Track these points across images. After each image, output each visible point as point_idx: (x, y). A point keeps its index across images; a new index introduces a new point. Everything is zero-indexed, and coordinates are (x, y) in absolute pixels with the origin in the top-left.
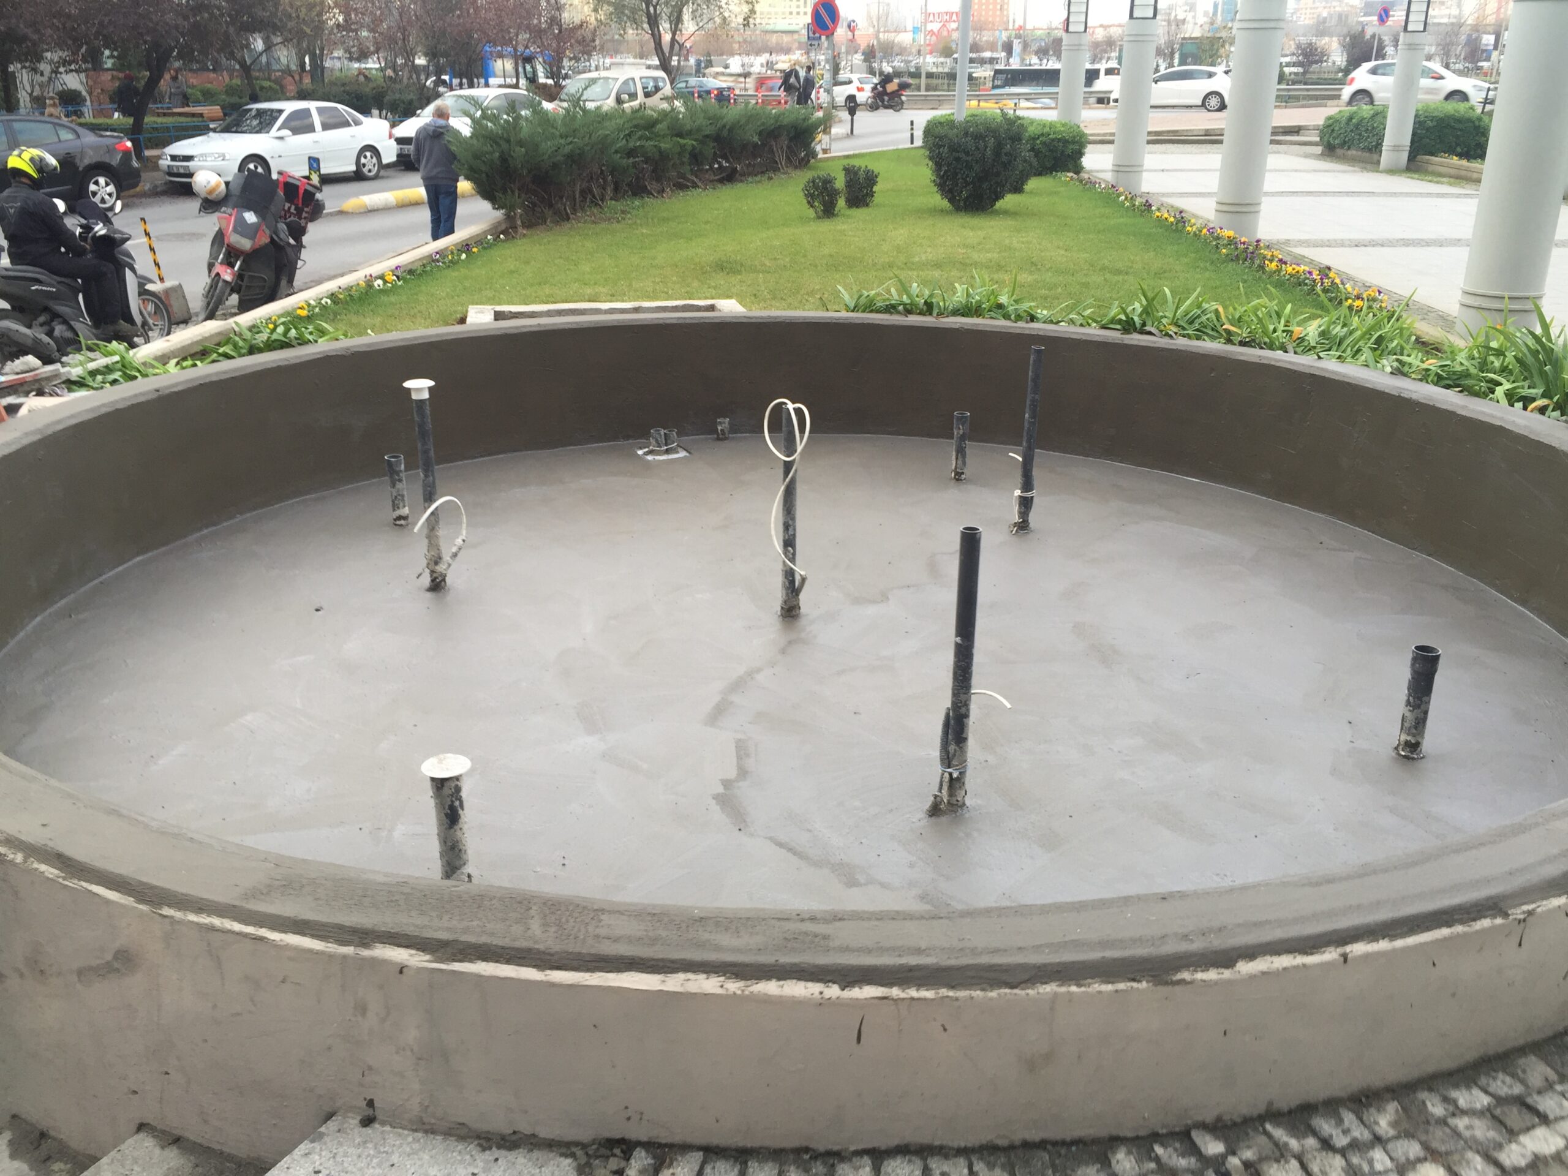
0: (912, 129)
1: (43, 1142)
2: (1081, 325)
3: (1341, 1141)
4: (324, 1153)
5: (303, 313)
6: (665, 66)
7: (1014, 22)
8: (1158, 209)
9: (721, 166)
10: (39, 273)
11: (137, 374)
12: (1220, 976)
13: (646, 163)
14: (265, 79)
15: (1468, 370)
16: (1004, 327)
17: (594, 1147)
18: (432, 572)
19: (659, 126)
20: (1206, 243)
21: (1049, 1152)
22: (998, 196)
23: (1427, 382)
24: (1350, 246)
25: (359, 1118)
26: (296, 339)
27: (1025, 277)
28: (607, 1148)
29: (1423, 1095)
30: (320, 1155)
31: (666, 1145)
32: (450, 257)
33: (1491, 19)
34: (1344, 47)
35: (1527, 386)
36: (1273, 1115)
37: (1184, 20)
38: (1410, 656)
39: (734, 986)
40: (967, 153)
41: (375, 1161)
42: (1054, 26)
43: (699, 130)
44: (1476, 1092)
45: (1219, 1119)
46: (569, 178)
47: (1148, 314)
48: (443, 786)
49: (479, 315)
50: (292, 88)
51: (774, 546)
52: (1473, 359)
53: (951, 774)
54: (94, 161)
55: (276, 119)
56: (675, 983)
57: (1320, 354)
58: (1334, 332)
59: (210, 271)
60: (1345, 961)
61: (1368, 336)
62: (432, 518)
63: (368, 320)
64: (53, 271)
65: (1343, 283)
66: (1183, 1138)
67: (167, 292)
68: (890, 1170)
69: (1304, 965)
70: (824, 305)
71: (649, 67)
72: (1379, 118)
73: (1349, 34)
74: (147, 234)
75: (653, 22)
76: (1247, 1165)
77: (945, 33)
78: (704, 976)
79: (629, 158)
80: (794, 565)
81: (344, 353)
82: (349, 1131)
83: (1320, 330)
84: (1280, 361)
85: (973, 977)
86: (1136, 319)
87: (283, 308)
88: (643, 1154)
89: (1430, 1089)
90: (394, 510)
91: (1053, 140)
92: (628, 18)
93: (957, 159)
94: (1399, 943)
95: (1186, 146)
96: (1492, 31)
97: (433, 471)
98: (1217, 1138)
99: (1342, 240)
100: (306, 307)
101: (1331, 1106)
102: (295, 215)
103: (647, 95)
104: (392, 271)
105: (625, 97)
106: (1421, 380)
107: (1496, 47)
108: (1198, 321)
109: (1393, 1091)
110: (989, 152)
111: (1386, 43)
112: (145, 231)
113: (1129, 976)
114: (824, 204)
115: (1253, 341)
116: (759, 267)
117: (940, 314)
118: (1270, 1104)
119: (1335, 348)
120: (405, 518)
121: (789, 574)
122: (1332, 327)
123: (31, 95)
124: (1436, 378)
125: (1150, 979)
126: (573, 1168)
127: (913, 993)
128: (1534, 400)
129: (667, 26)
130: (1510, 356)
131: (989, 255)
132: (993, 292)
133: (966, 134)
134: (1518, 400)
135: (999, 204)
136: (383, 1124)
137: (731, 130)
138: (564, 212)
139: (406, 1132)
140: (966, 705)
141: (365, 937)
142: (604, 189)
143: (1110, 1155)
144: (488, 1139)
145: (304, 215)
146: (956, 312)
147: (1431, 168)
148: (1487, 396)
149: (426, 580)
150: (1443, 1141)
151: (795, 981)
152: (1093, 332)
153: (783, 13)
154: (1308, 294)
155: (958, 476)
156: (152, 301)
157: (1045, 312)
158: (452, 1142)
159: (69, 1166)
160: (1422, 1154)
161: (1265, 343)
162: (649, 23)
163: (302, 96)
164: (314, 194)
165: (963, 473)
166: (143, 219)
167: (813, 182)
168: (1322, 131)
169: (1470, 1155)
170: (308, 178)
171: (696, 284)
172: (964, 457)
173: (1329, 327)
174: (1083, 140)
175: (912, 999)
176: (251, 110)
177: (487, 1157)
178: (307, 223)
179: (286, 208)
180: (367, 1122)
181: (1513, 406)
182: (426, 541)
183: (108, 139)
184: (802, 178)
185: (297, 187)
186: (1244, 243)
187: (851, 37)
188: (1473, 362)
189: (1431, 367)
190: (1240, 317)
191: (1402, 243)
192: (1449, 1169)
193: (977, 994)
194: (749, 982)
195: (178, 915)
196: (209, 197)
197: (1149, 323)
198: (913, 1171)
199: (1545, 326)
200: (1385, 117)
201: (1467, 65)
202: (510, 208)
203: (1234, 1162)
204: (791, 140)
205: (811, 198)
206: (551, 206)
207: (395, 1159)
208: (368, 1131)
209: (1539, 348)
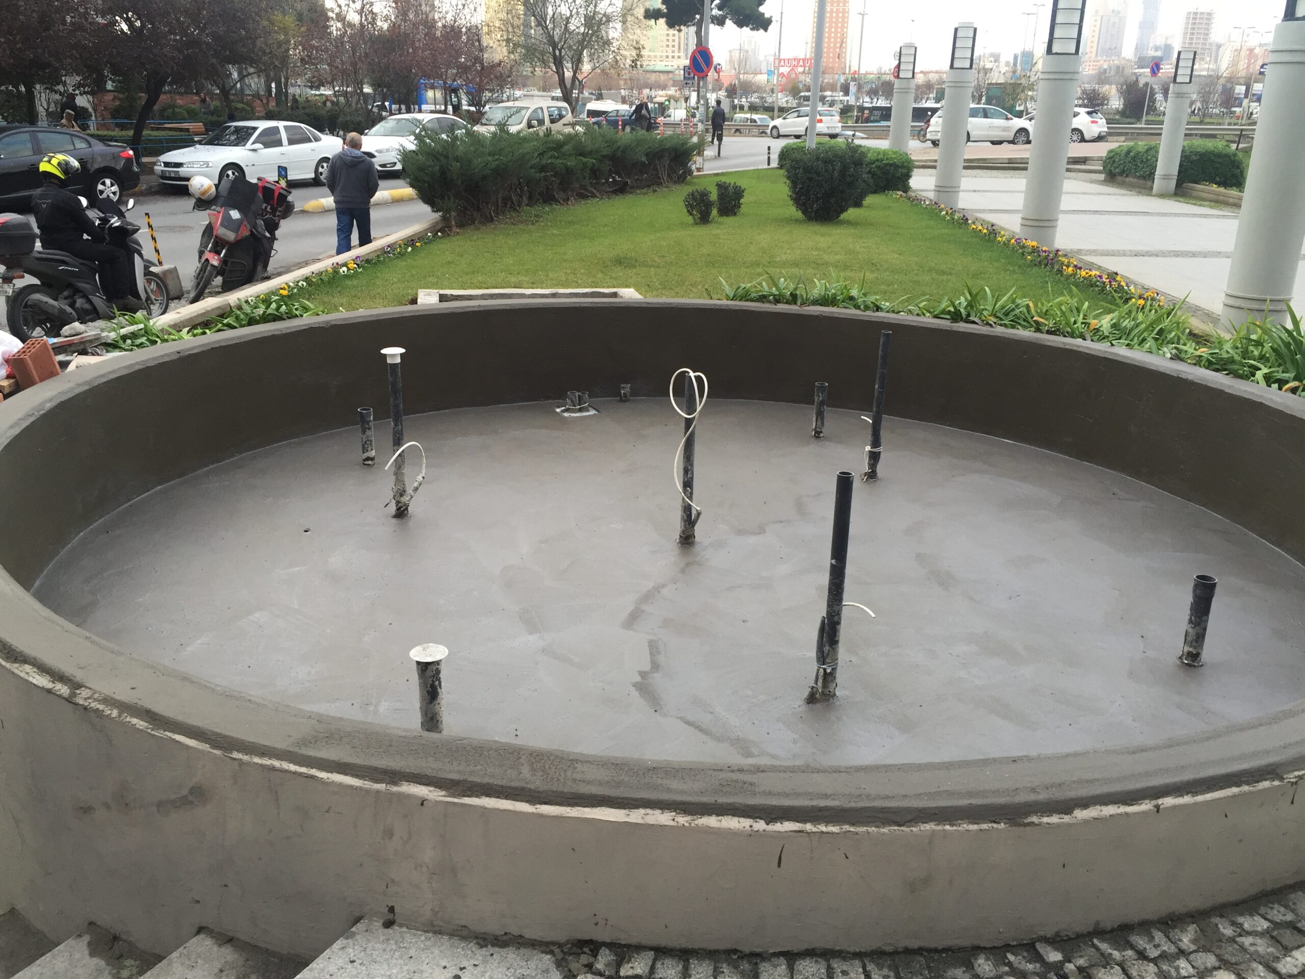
0: (769, 153)
1: (115, 943)
2: (918, 315)
3: (1153, 953)
4: (356, 948)
5: (285, 293)
6: (566, 98)
7: (850, 68)
8: (974, 223)
9: (614, 180)
10: (63, 256)
11: (157, 339)
12: (1062, 820)
13: (555, 177)
14: (238, 102)
15: (1233, 357)
16: (855, 315)
17: (569, 946)
18: (398, 502)
19: (566, 147)
20: (1013, 250)
21: (925, 957)
22: (844, 210)
23: (1200, 366)
24: (1130, 256)
25: (381, 921)
26: (286, 313)
27: (870, 276)
28: (578, 947)
29: (1216, 920)
30: (354, 949)
31: (625, 946)
32: (398, 250)
33: (1243, 74)
34: (1121, 93)
35: (1281, 372)
36: (1099, 932)
37: (991, 69)
38: (1192, 584)
39: (683, 820)
40: (818, 174)
41: (397, 954)
42: (883, 72)
43: (597, 151)
44: (1257, 918)
45: (1057, 934)
46: (494, 188)
47: (972, 307)
48: (427, 668)
49: (427, 297)
50: (260, 109)
51: (677, 487)
52: (1237, 348)
53: (825, 670)
54: (103, 165)
55: (252, 134)
56: (637, 816)
57: (1113, 342)
58: (1124, 324)
59: (200, 257)
60: (1158, 811)
61: (1151, 329)
62: (399, 458)
63: (336, 299)
64: (75, 254)
65: (1127, 286)
66: (1029, 948)
67: (165, 273)
68: (801, 968)
69: (1126, 814)
70: (709, 294)
71: (553, 98)
72: (1152, 152)
73: (1126, 83)
74: (150, 226)
75: (559, 62)
76: (1080, 969)
77: (793, 76)
78: (660, 811)
79: (541, 172)
80: (691, 500)
81: (325, 325)
82: (374, 931)
83: (1112, 322)
84: (1079, 346)
85: (869, 817)
86: (962, 310)
87: (268, 288)
88: (607, 952)
89: (1222, 916)
90: (364, 453)
91: (886, 165)
92: (539, 59)
93: (811, 179)
94: (1200, 798)
95: (994, 171)
96: (1243, 83)
97: (401, 421)
98: (1057, 949)
99: (1124, 251)
100: (286, 287)
101: (1145, 926)
102: (270, 213)
103: (553, 121)
104: (353, 260)
105: (535, 123)
106: (1195, 364)
107: (1246, 96)
108: (1013, 313)
109: (1192, 916)
110: (836, 174)
111: (1157, 91)
112: (149, 223)
113: (990, 819)
114: (701, 213)
115: (1058, 330)
116: (650, 263)
117: (803, 304)
118: (1098, 923)
119: (1124, 337)
120: (372, 459)
121: (687, 509)
122: (1122, 320)
123: (47, 110)
124: (1207, 364)
125: (1008, 821)
126: (553, 962)
127: (823, 828)
128: (1287, 382)
129: (569, 65)
130: (1267, 346)
131: (838, 257)
132: (846, 287)
133: (818, 159)
134: (1274, 382)
135: (844, 216)
136: (401, 926)
137: (624, 151)
138: (489, 216)
139: (419, 933)
140: (839, 614)
141: (394, 777)
142: (521, 197)
143: (973, 961)
144: (485, 939)
145: (278, 213)
146: (816, 302)
147: (1195, 194)
148: (1249, 378)
149: (393, 508)
150: (1233, 955)
151: (730, 817)
152: (928, 320)
153: (661, 57)
154: (1099, 294)
155: (818, 435)
156: (155, 281)
157: (887, 304)
158: (456, 941)
159: (137, 962)
160: (1217, 964)
161: (1068, 332)
162: (555, 64)
163: (270, 116)
164: (286, 197)
165: (821, 432)
166: (147, 214)
167: (693, 194)
168: (1105, 162)
169: (1254, 965)
170: (277, 182)
171: (600, 275)
172: (822, 419)
173: (1119, 321)
174: (910, 165)
175: (822, 832)
176: (230, 127)
177: (484, 953)
178: (279, 221)
179: (263, 207)
180: (388, 924)
181: (1270, 386)
182: (394, 477)
183: (115, 148)
184: (684, 191)
185: (273, 190)
186: (1045, 252)
187: (717, 77)
188: (1236, 350)
189: (1202, 354)
190: (1047, 311)
191: (1173, 254)
192: (1238, 975)
193: (873, 829)
194: (695, 817)
195: (246, 758)
196: (202, 198)
197: (973, 314)
198: (819, 969)
199: (1296, 322)
200: (1157, 152)
201: (1222, 110)
202: (446, 211)
203: (1070, 967)
204: (672, 160)
205: (690, 208)
206: (478, 209)
207: (412, 952)
208: (390, 931)
209: (1291, 341)
